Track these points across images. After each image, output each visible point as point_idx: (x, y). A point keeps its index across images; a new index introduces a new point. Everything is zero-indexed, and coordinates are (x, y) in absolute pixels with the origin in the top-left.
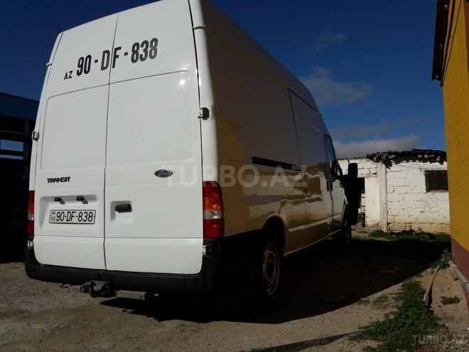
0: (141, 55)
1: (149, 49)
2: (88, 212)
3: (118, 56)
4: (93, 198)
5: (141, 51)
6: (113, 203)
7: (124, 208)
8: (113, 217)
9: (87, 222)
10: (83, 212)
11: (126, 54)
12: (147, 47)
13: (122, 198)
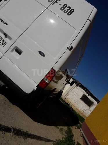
0: (65, 10)
1: (69, 11)
2: (4, 41)
3: (57, 2)
4: (10, 38)
5: (66, 9)
6: (16, 47)
7: (19, 52)
8: (12, 51)
9: (1, 44)
10: (2, 39)
11: (60, 4)
12: (69, 9)
13: (21, 48)
